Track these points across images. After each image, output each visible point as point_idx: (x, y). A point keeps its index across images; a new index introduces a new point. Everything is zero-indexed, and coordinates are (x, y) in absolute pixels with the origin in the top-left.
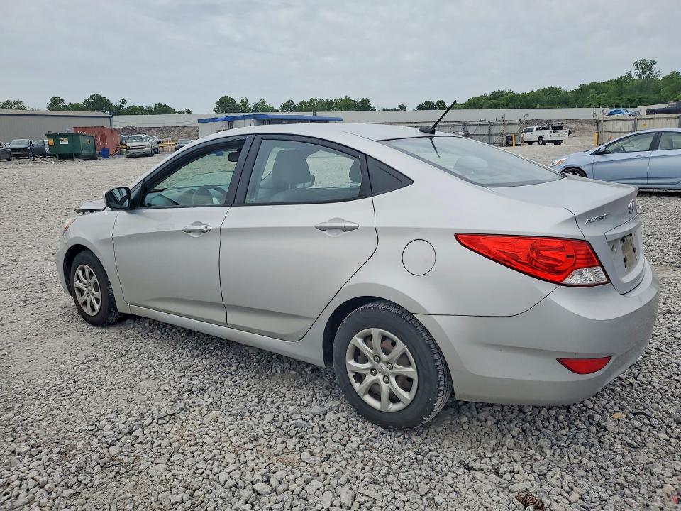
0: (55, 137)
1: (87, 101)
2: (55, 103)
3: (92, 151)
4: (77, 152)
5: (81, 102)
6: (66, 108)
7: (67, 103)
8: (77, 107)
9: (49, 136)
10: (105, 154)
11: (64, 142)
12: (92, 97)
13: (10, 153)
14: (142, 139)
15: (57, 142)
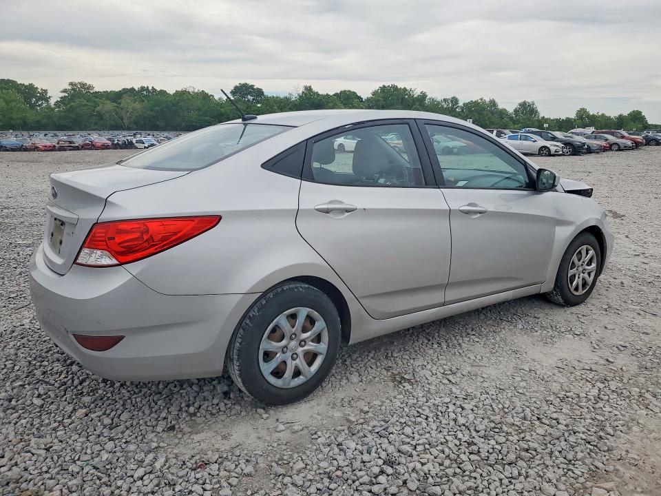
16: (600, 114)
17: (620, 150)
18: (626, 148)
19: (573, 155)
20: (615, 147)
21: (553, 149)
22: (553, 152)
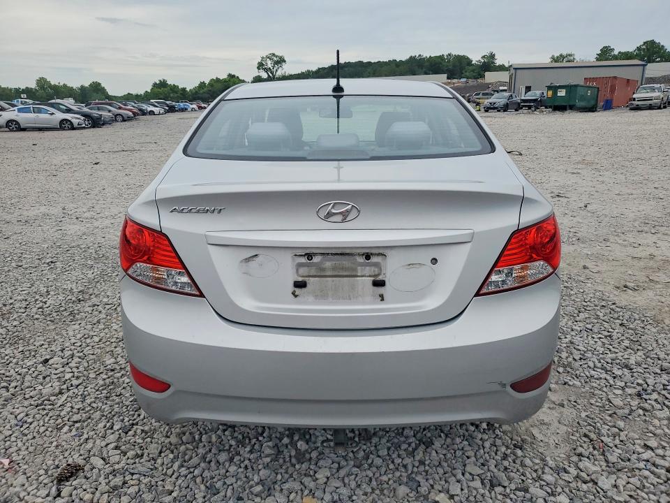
0: (554, 89)
1: (639, 49)
2: (605, 53)
3: (593, 103)
4: (571, 103)
5: (631, 50)
6: (615, 58)
7: (616, 52)
8: (627, 56)
9: (549, 88)
10: (608, 106)
11: (562, 93)
12: (645, 43)
13: (519, 104)
14: (653, 90)
15: (555, 93)
16: (61, 84)
17: (124, 120)
18: (129, 119)
19: (94, 127)
20: (119, 118)
21: (75, 122)
22: (76, 125)
